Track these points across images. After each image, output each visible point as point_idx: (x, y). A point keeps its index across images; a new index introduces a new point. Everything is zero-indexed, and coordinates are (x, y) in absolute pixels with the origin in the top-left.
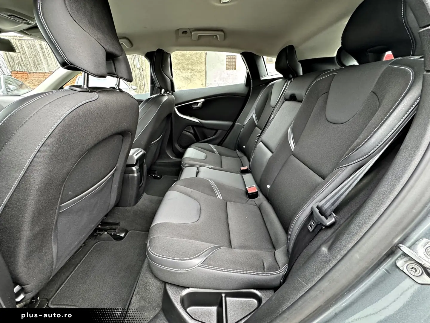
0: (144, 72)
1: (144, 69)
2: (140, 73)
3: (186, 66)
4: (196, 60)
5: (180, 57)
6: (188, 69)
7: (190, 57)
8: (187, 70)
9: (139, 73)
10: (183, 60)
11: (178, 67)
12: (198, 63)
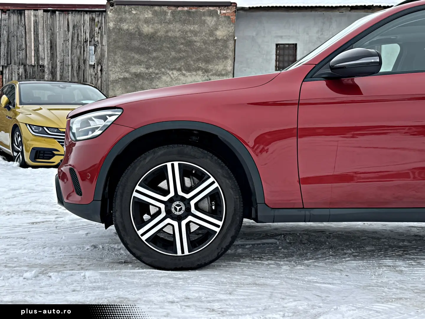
0: (104, 73)
1: (104, 67)
2: (94, 74)
3: (195, 64)
4: (216, 53)
5: (182, 46)
6: (199, 69)
7: (204, 47)
8: (196, 71)
9: (91, 75)
10: (187, 51)
11: (177, 64)
12: (218, 58)
